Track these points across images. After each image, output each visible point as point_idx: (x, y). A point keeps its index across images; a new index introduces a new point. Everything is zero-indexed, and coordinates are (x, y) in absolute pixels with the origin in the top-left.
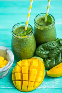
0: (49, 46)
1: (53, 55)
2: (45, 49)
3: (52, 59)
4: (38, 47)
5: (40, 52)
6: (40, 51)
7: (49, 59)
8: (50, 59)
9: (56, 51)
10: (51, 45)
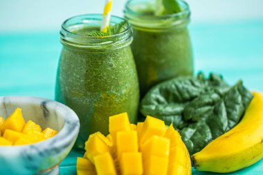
0: (183, 88)
1: (199, 109)
2: (171, 97)
3: (199, 124)
4: (148, 94)
5: (157, 107)
6: (156, 103)
7: (187, 126)
8: (191, 125)
9: (210, 98)
10: (186, 83)
